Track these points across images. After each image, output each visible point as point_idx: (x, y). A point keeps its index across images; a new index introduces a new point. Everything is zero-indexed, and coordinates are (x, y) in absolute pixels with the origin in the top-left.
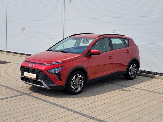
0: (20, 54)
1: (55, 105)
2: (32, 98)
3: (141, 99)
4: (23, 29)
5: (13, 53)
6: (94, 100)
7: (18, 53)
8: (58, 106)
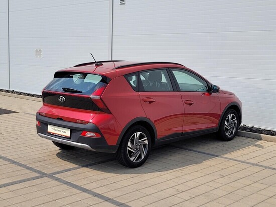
0: (33, 95)
1: (102, 199)
2: (59, 183)
3: (265, 186)
4: (39, 52)
5: (20, 93)
6: (176, 187)
7: (29, 95)
8: (109, 202)
